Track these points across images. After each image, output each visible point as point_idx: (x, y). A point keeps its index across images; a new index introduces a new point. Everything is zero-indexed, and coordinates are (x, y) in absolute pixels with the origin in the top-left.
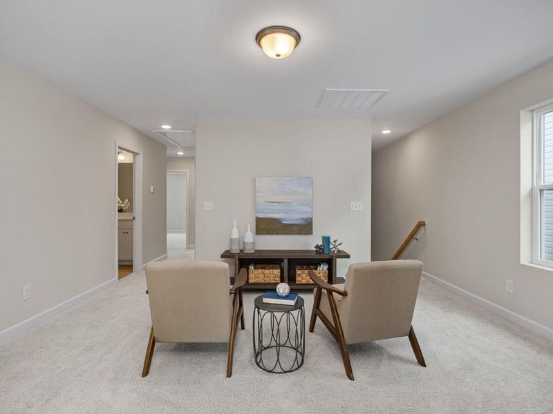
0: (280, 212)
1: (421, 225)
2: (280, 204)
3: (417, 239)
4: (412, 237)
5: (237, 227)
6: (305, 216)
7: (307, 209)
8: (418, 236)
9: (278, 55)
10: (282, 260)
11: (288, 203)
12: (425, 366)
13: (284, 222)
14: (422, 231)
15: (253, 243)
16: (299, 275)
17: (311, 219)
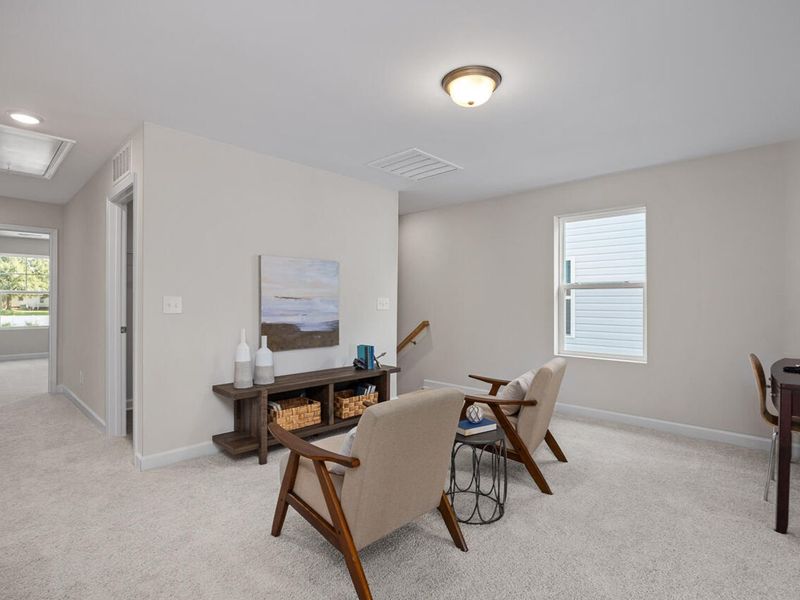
0: (296, 313)
1: (425, 325)
2: (298, 301)
3: (415, 343)
4: (410, 340)
5: (247, 342)
6: (330, 319)
7: (332, 308)
8: (417, 339)
9: (471, 104)
10: (326, 387)
11: (308, 299)
12: (565, 461)
13: (302, 330)
14: (424, 331)
15: (273, 367)
16: (346, 405)
17: (337, 323)
